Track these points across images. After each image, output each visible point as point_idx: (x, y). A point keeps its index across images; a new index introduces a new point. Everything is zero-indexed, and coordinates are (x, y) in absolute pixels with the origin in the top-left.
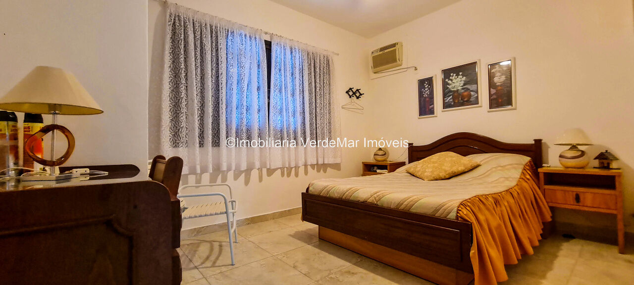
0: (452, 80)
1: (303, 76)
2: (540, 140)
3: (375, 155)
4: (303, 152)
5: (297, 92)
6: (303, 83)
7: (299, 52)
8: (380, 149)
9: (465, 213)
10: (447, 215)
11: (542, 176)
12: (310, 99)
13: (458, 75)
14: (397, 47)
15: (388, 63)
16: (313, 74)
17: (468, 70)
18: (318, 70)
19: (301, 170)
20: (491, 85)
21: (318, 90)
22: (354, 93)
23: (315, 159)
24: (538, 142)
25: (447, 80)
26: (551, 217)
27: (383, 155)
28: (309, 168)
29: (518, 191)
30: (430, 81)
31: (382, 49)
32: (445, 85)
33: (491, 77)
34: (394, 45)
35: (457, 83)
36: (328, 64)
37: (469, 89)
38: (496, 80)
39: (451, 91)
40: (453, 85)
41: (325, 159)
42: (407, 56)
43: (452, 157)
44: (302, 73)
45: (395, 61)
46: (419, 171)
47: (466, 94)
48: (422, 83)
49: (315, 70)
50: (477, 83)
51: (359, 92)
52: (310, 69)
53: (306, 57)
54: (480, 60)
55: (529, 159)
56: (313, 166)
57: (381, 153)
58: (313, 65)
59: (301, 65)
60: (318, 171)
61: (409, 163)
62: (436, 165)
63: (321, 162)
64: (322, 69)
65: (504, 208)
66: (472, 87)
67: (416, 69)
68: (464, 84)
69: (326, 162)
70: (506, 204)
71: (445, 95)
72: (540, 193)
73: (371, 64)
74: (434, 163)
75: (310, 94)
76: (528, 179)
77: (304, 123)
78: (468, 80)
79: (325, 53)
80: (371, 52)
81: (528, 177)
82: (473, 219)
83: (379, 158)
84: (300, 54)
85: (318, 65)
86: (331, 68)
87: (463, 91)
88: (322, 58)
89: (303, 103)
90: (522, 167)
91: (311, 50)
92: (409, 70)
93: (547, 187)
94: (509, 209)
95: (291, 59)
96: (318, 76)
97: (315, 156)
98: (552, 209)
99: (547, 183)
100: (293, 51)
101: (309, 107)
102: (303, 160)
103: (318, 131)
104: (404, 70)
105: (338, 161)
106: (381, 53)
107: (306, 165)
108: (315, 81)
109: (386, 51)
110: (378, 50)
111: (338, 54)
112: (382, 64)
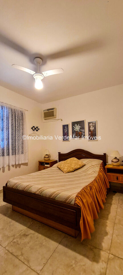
0: (75, 127)
1: (8, 121)
2: (106, 154)
3: (44, 157)
4: (8, 159)
5: (5, 129)
6: (8, 124)
7: (7, 109)
8: (47, 155)
9: (78, 202)
10: (71, 202)
11: (106, 169)
12: (12, 132)
13: (78, 125)
14: (54, 110)
15: (50, 116)
16: (14, 120)
17: (81, 123)
18: (17, 118)
19: (6, 169)
20: (89, 130)
21: (16, 128)
22: (35, 129)
23: (15, 162)
24: (105, 154)
25: (74, 126)
26: (110, 186)
27: (48, 158)
28: (11, 167)
29: (99, 178)
30: (67, 126)
31: (48, 110)
32: (73, 128)
33: (89, 127)
34: (53, 109)
35: (77, 128)
36: (22, 115)
37: (81, 131)
38: (91, 128)
39: (75, 131)
40: (76, 129)
41: (20, 162)
42: (58, 114)
43: (75, 161)
44: (8, 119)
45: (53, 115)
46: (62, 168)
47: (80, 133)
48: (64, 126)
49: (15, 118)
50: (84, 129)
51: (38, 128)
52: (12, 117)
53: (10, 112)
54: (85, 120)
55: (102, 161)
56: (13, 166)
57: (47, 156)
58: (14, 115)
59: (7, 115)
60: (16, 167)
61: (59, 162)
62: (69, 165)
63: (17, 163)
64: (19, 117)
65: (94, 190)
66: (83, 131)
67: (62, 120)
68: (80, 129)
69: (20, 163)
70: (94, 187)
71: (73, 133)
72: (106, 176)
73: (43, 116)
74: (68, 164)
75: (12, 129)
76: (102, 171)
77: (8, 144)
78: (81, 127)
79: (21, 110)
80: (43, 111)
81: (102, 170)
82: (81, 204)
83: (46, 159)
84: (7, 110)
85: (17, 116)
86: (24, 117)
87: (79, 132)
88: (19, 112)
89: (8, 134)
90: (100, 165)
91: (13, 108)
92: (59, 120)
93: (108, 174)
94: (95, 190)
95: (2, 112)
96: (17, 121)
97: (14, 161)
98: (110, 182)
99: (108, 172)
100: (3, 108)
101: (12, 136)
102: (8, 163)
103: (16, 148)
104: (57, 120)
105: (26, 162)
106: (47, 111)
107: (9, 166)
108: (15, 123)
109: (50, 111)
110: (46, 110)
111: (28, 111)
112: (48, 116)
